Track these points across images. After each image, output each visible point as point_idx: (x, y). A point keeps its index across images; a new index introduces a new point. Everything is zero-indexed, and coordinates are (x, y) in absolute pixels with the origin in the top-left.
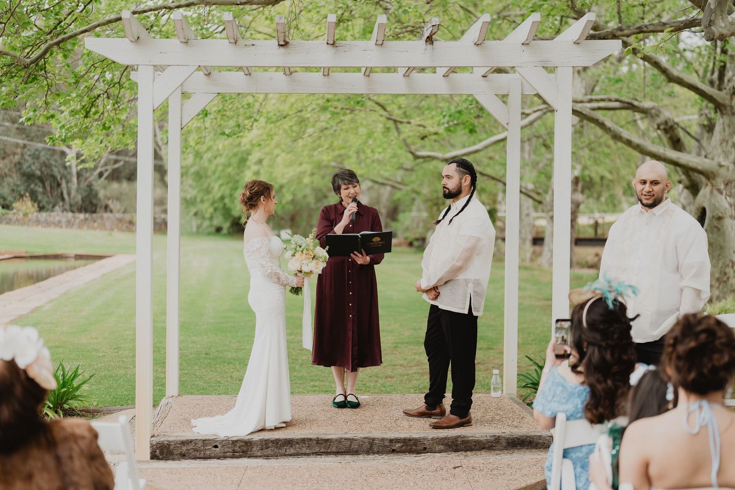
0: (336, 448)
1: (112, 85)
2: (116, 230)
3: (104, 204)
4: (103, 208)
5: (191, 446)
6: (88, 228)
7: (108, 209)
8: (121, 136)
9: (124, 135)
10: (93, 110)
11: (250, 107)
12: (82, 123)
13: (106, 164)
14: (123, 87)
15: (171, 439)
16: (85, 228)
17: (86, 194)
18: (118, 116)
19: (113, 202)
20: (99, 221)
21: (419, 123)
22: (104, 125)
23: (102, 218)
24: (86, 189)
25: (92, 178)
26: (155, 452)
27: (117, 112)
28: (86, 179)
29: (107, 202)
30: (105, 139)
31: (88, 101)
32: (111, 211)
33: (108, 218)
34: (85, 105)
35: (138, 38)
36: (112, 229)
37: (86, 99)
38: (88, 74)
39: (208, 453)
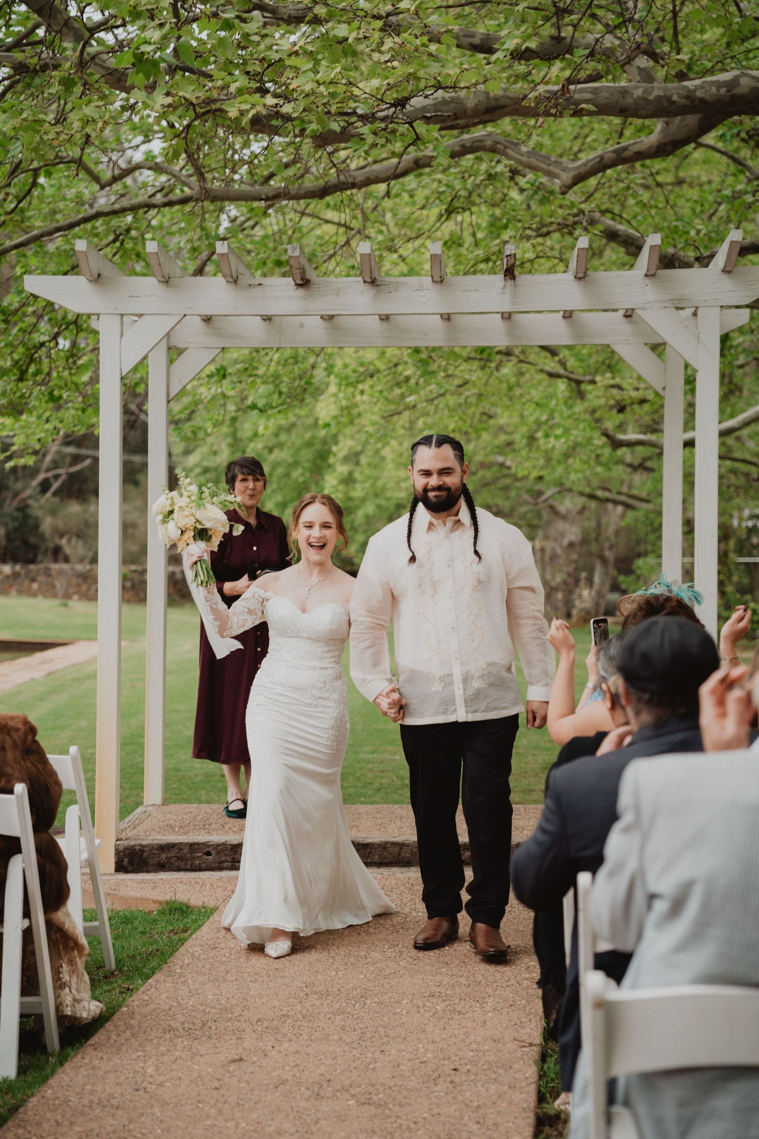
0: (379, 856)
1: (63, 327)
2: (76, 597)
3: (51, 545)
4: (50, 554)
5: (173, 853)
6: (21, 592)
7: (61, 557)
8: (80, 413)
9: (83, 411)
10: (32, 369)
11: (297, 362)
12: (14, 390)
13: (56, 464)
14: (82, 330)
15: (144, 843)
16: (14, 592)
17: (16, 524)
18: (74, 378)
19: (69, 541)
20: (41, 578)
21: (612, 382)
22: (51, 393)
23: (47, 572)
24: (15, 514)
25: (28, 492)
26: (123, 861)
27: (73, 371)
28: (17, 494)
29: (57, 540)
30: (54, 416)
31: (23, 354)
32: (67, 560)
33: (61, 573)
34: (19, 360)
35: (99, 275)
36: (67, 596)
37: (21, 349)
38: (24, 309)
39: (197, 862)
